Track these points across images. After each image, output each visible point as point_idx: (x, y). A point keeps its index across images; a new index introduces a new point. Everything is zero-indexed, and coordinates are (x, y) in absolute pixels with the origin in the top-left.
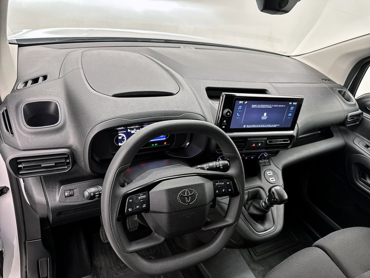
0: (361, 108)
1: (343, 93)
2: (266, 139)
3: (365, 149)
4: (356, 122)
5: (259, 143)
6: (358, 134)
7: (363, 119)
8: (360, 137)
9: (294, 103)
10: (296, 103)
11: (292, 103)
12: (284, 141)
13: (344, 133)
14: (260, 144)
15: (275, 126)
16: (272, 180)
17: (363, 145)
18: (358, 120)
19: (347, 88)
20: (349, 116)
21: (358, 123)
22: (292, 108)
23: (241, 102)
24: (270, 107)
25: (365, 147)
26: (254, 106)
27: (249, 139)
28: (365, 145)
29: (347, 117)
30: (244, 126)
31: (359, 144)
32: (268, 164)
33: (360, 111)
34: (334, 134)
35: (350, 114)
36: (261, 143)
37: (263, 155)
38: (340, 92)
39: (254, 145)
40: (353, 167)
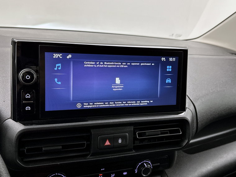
2: (132, 128)
5: (118, 138)
9: (170, 59)
10: (174, 59)
11: (167, 60)
12: (171, 132)
14: (120, 141)
15: (145, 103)
22: (169, 68)
23: (56, 56)
24: (124, 66)
27: (93, 131)
30: (79, 106)
36: (123, 138)
37: (143, 165)
39: (107, 143)
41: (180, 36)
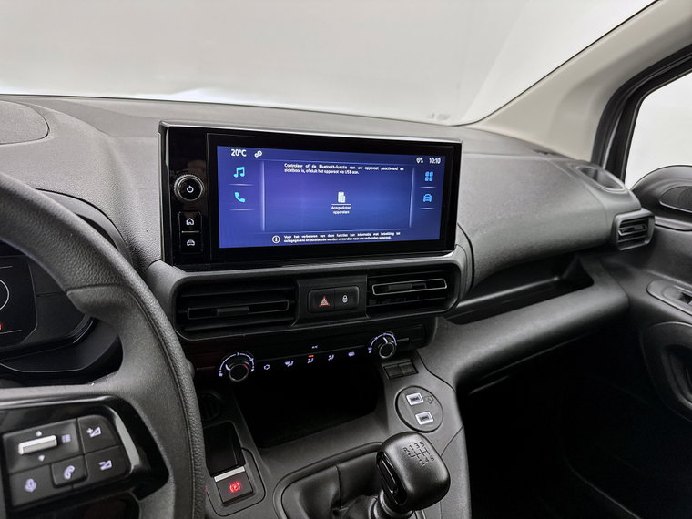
0: (644, 204)
1: (592, 173)
2: (365, 279)
3: (683, 306)
4: (641, 240)
5: (341, 295)
6: (654, 273)
7: (656, 231)
8: (662, 279)
9: (432, 160)
10: (438, 161)
11: (426, 161)
12: (430, 285)
13: (619, 274)
14: (345, 300)
15: (386, 236)
16: (423, 419)
17: (674, 297)
18: (646, 233)
19: (601, 165)
20: (619, 223)
21: (647, 242)
22: (429, 176)
23: (236, 152)
24: (352, 171)
25: (681, 299)
26: (292, 168)
28: (679, 295)
29: (614, 227)
30: (276, 240)
31: (663, 295)
32: (410, 370)
33: (644, 212)
34: (595, 277)
35: (621, 218)
36: (351, 294)
37: (381, 341)
38: (585, 171)
39: (324, 303)
40: (664, 358)
41: (446, 118)
